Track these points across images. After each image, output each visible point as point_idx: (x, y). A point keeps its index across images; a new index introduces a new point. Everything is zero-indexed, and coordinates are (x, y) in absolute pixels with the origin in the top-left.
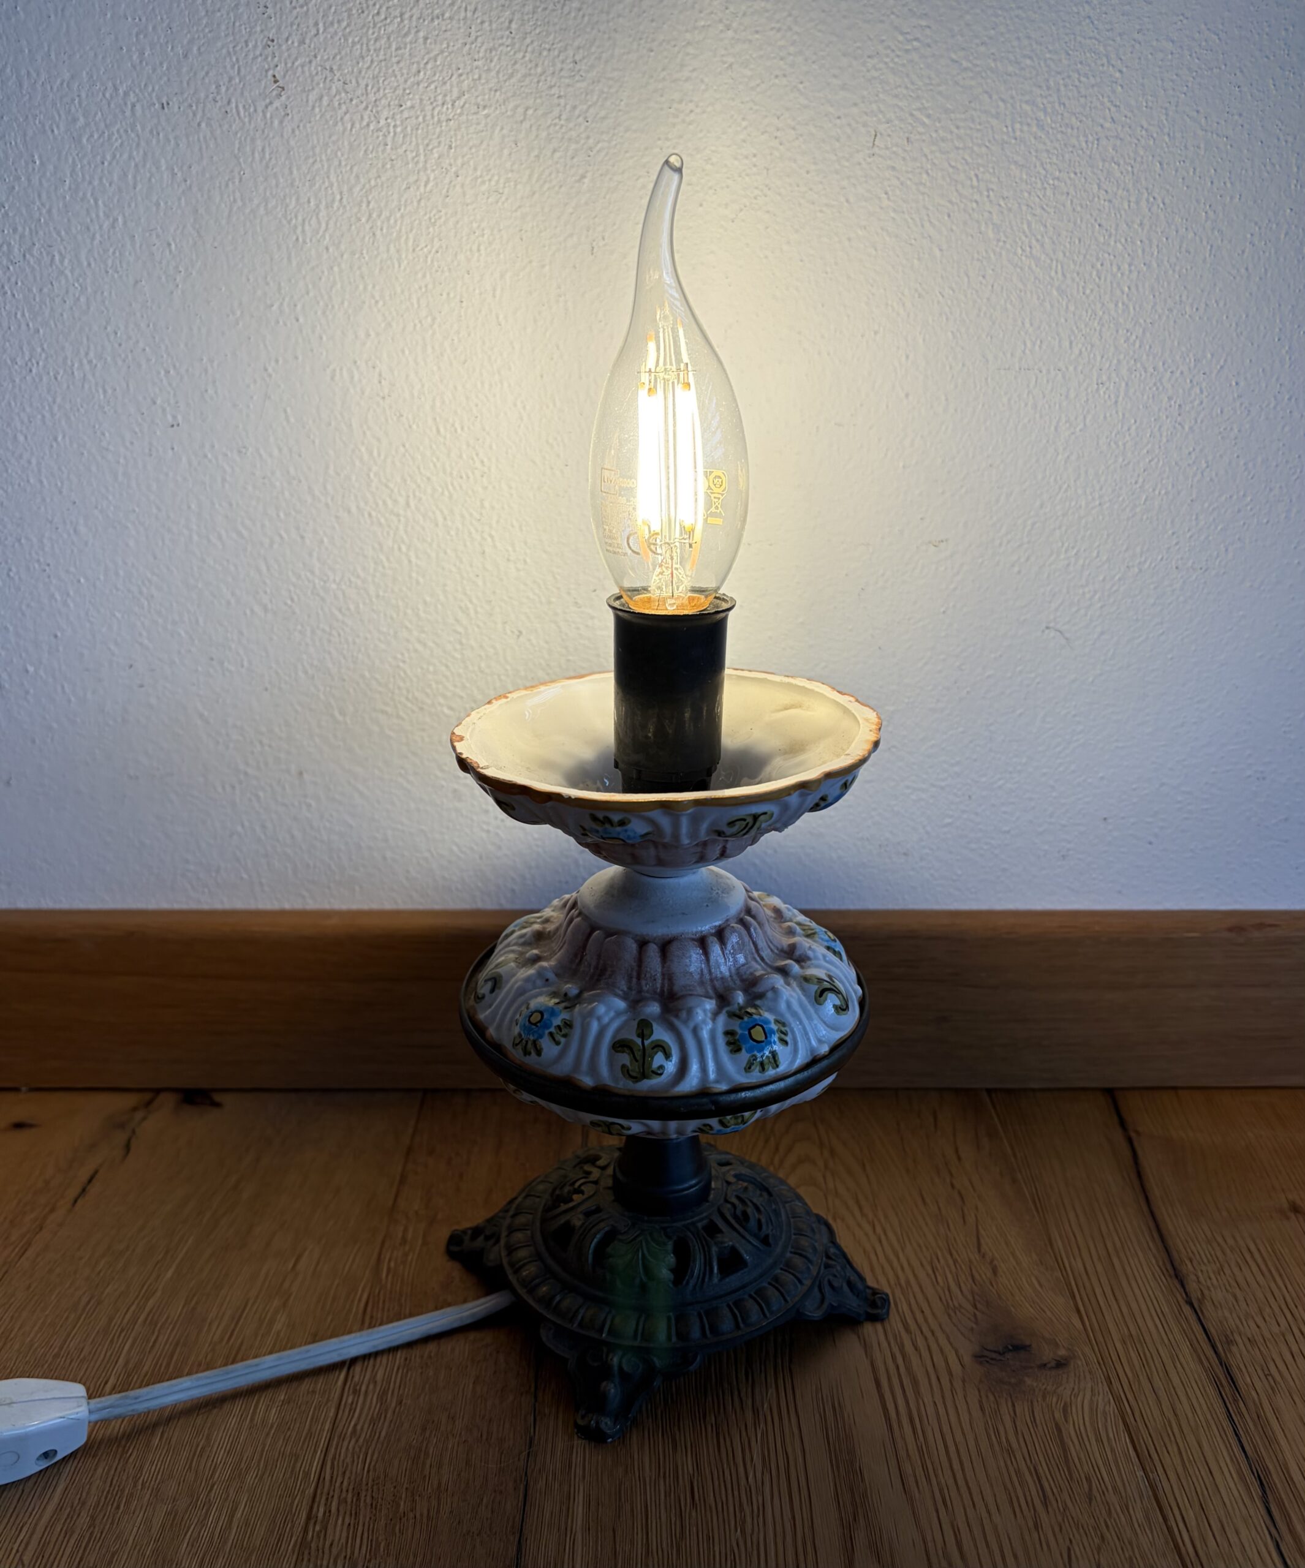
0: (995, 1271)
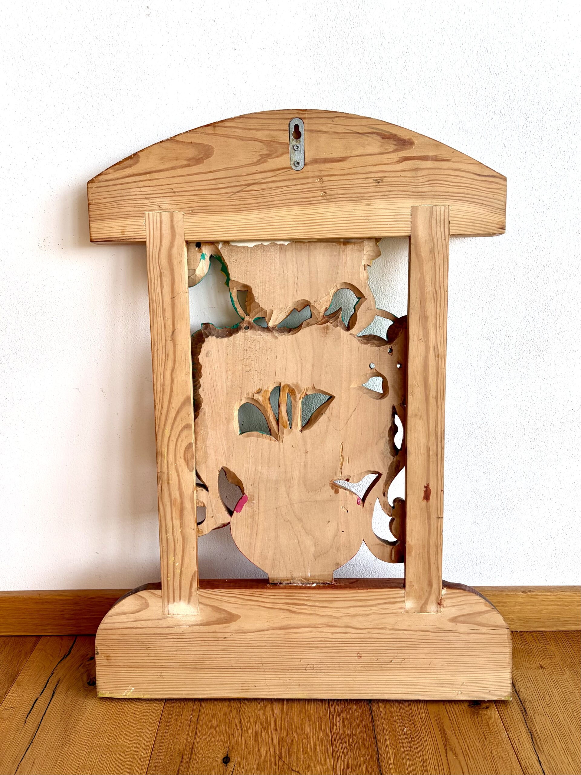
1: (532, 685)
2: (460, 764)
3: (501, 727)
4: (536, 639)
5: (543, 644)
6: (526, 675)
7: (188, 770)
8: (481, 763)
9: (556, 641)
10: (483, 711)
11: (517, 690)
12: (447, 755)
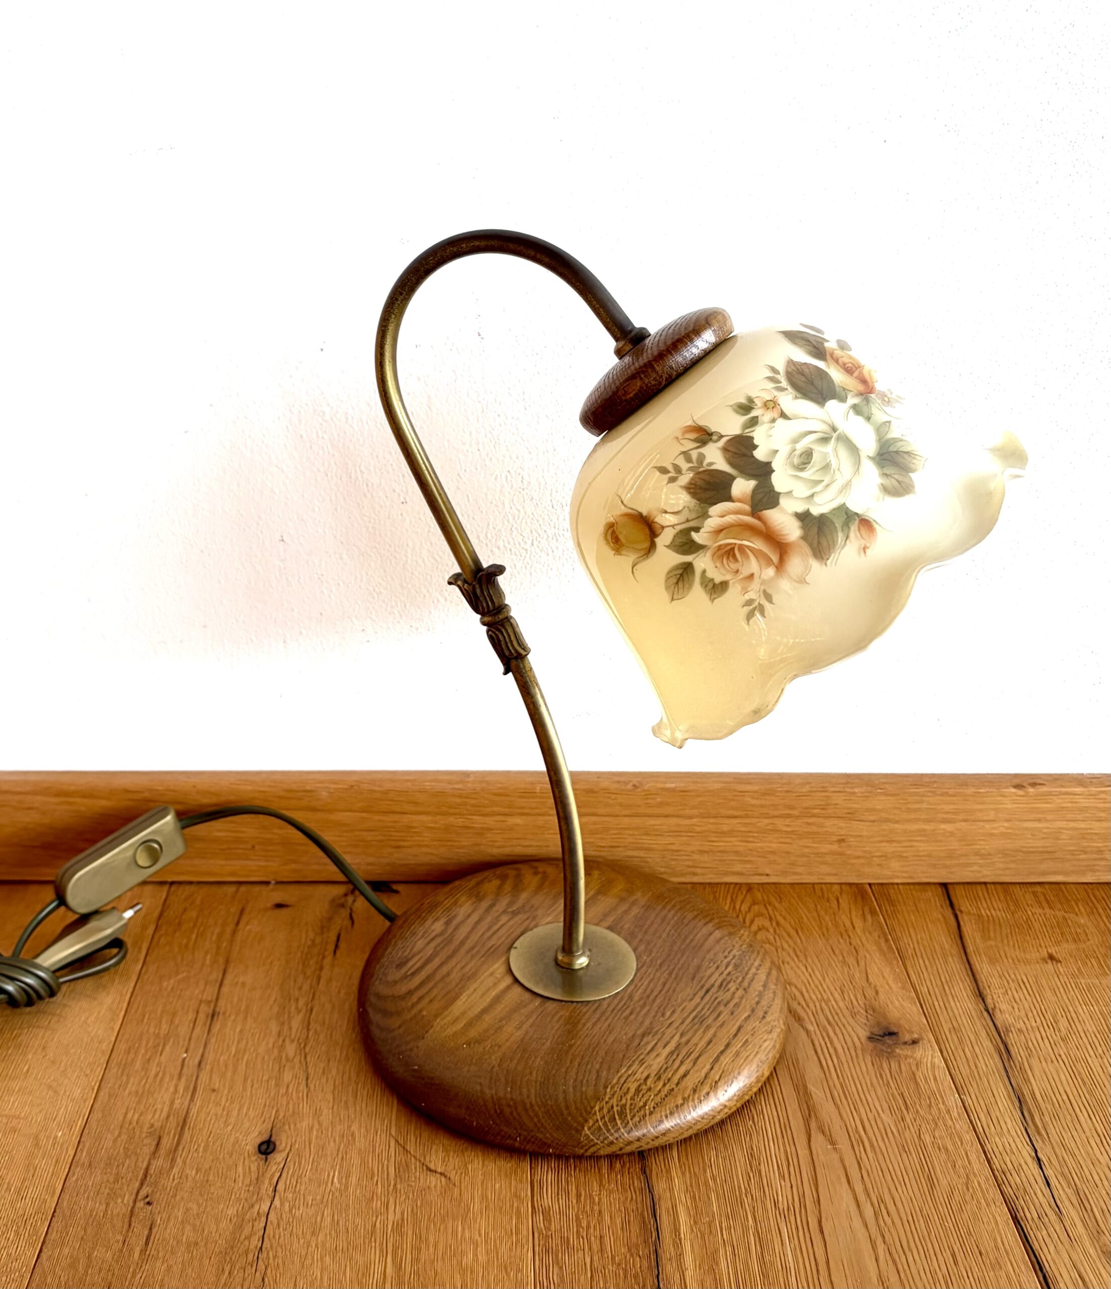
0: (877, 993)
1: (1028, 997)
2: (842, 1161)
3: (946, 1084)
4: (1042, 899)
5: (1059, 910)
6: (1013, 976)
7: (172, 1168)
8: (892, 1159)
9: (1091, 904)
10: (902, 1049)
11: (990, 1006)
12: (809, 1141)
